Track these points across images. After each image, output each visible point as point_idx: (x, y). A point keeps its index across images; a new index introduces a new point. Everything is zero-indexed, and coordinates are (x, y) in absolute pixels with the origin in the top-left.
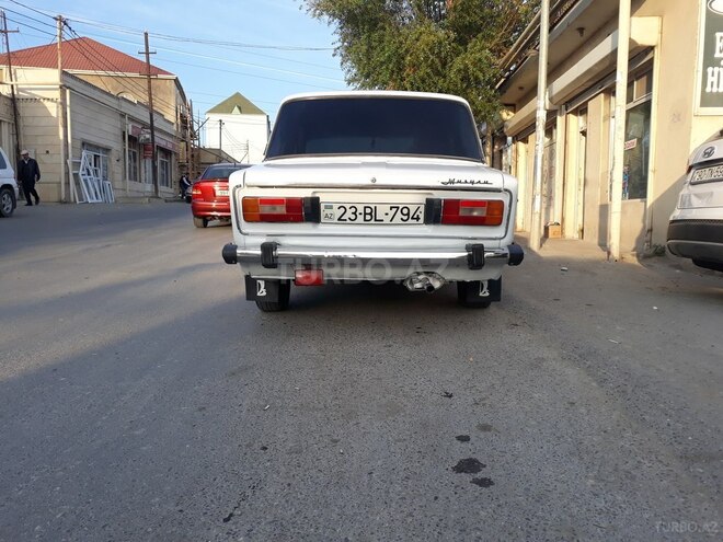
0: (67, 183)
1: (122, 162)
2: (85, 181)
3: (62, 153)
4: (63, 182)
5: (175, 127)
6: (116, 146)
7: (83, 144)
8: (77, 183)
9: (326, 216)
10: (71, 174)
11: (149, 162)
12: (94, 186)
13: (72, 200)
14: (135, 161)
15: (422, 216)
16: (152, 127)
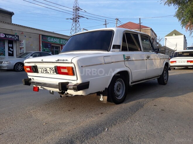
9: (39, 71)
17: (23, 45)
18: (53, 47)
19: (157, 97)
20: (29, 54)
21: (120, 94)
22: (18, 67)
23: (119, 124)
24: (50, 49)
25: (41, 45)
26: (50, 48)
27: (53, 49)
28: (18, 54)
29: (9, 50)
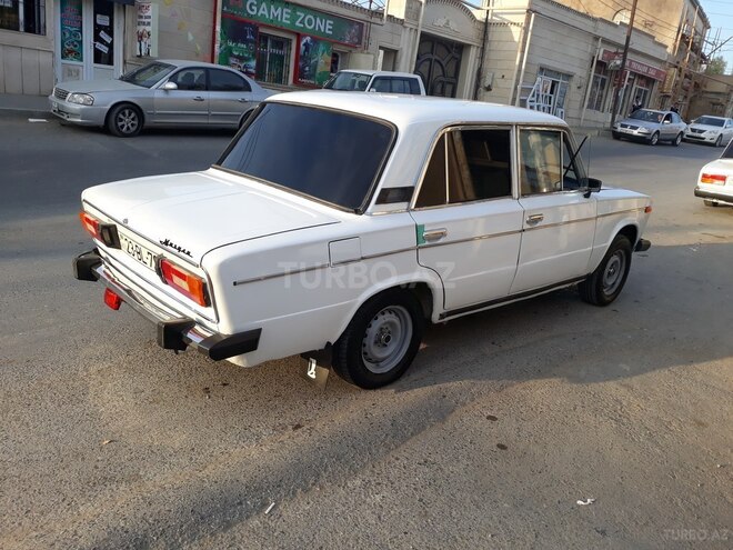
1: (583, 89)
5: (670, 51)
6: (581, 72)
7: (541, 69)
10: (518, 101)
14: (602, 89)
17: (149, 24)
18: (265, 38)
19: (522, 375)
20: (166, 70)
21: (387, 354)
22: (121, 120)
23: (322, 488)
24: (252, 46)
25: (218, 28)
26: (251, 41)
27: (266, 47)
28: (128, 57)
29: (97, 38)
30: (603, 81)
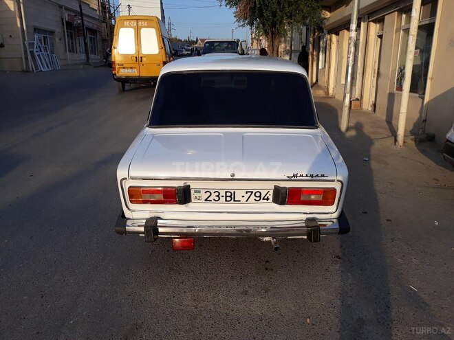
0: (26, 58)
1: (63, 40)
2: (39, 56)
3: (21, 36)
4: (23, 57)
5: (98, 13)
6: (58, 29)
7: (35, 29)
8: (33, 57)
9: (196, 198)
10: (28, 52)
11: (82, 39)
12: (45, 59)
13: (31, 69)
14: (72, 38)
15: (271, 198)
16: (81, 14)
30: (71, 33)
